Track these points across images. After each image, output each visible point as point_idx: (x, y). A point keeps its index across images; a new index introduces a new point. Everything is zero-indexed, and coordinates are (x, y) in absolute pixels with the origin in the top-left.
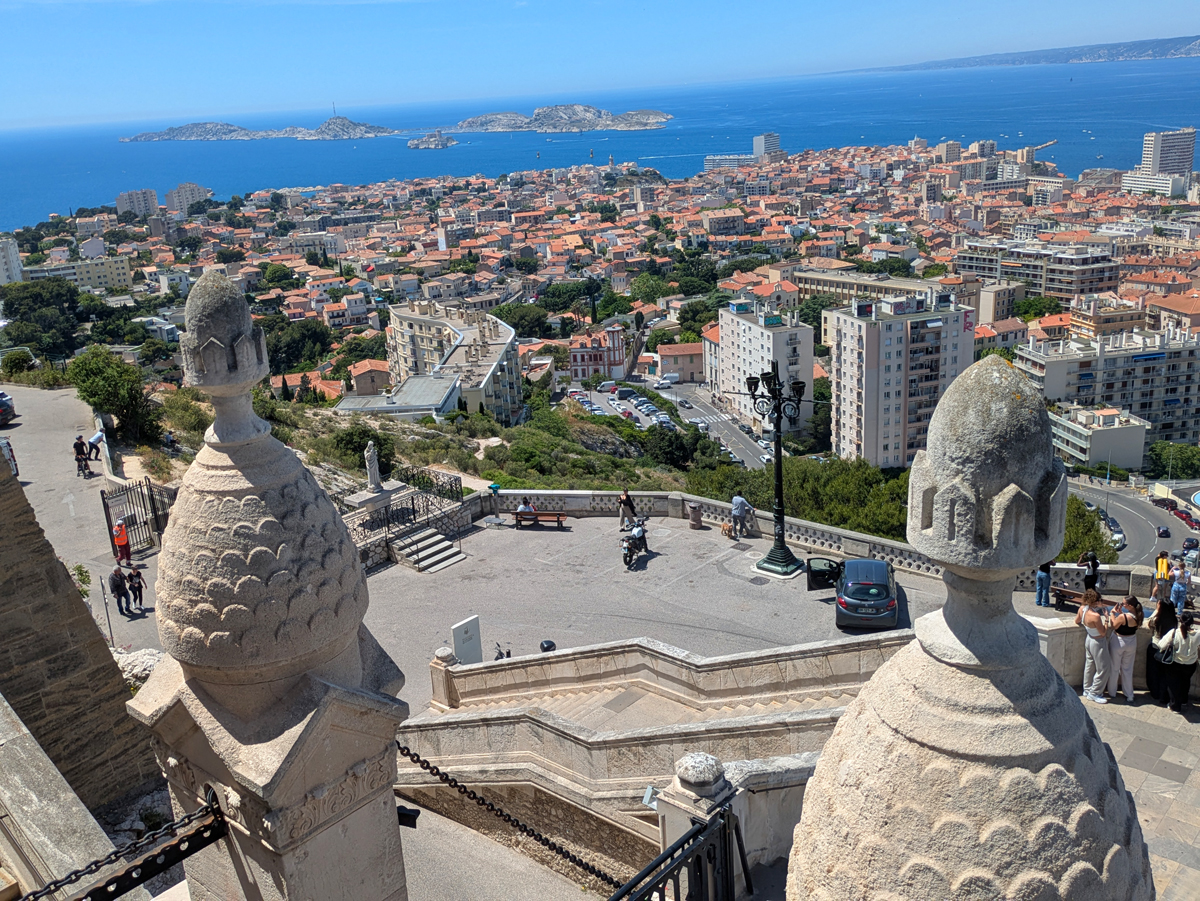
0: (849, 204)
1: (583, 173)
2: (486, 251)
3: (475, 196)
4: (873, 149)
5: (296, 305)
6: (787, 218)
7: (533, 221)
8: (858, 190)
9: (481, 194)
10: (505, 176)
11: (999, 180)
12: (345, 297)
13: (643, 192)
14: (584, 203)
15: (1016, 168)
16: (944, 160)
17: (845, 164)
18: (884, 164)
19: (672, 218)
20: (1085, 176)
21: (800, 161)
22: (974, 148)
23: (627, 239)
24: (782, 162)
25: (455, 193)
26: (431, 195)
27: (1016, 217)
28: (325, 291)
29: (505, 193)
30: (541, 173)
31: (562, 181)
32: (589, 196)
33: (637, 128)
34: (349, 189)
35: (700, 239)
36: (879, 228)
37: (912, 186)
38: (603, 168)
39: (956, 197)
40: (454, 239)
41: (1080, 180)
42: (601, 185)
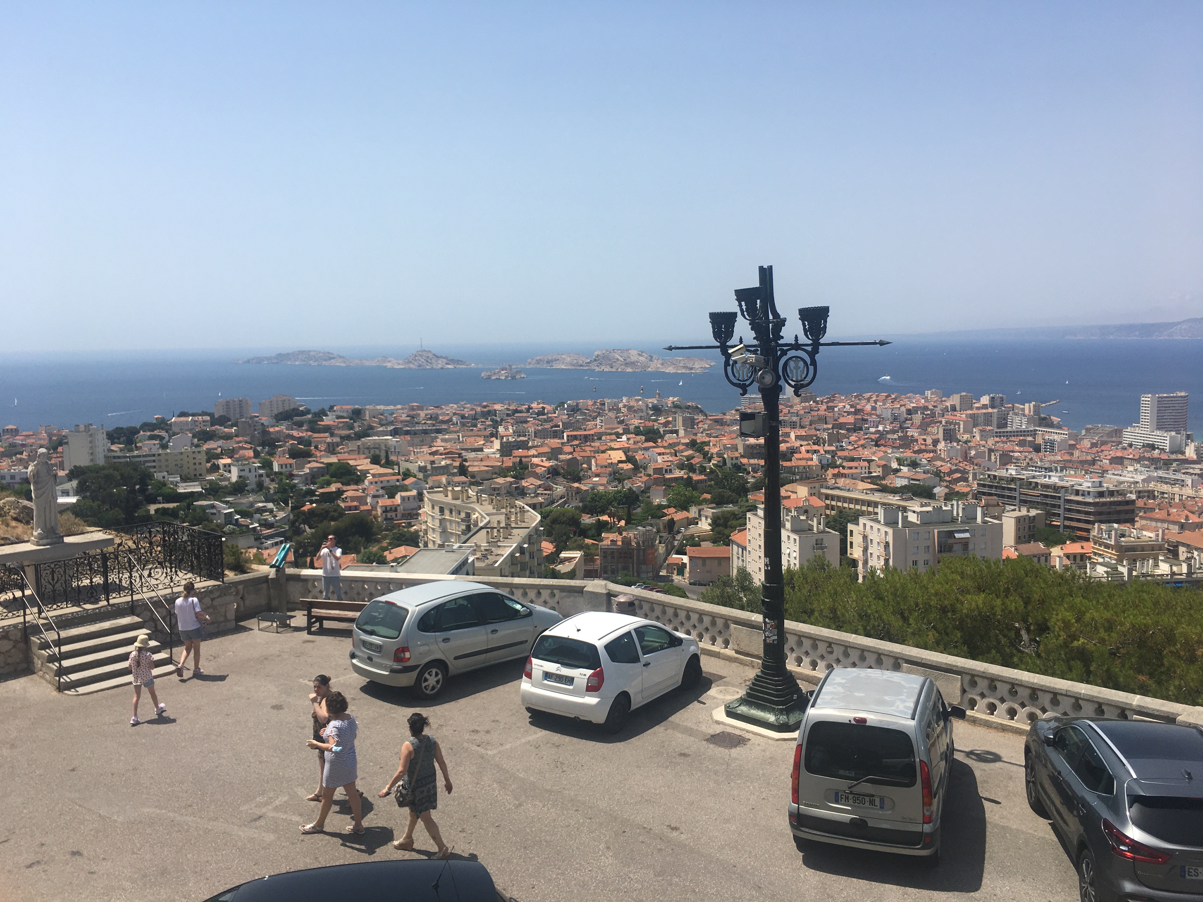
0: (872, 440)
1: (632, 404)
2: (535, 460)
3: (534, 418)
4: (893, 396)
5: (353, 499)
6: (816, 447)
7: (583, 439)
8: (881, 428)
9: (540, 417)
10: (562, 404)
11: (1009, 429)
12: (399, 493)
13: (684, 420)
14: (632, 427)
15: (1025, 420)
16: (958, 408)
17: (868, 407)
18: (903, 409)
19: (709, 442)
20: (1088, 430)
21: (827, 403)
22: (985, 400)
23: (667, 458)
24: (811, 403)
25: (516, 415)
26: (496, 416)
27: (1027, 460)
28: (382, 488)
29: (561, 417)
30: (595, 402)
31: (613, 409)
32: (636, 422)
33: (684, 371)
34: (425, 408)
35: (734, 461)
36: (900, 461)
37: (929, 429)
38: (650, 400)
39: (970, 441)
40: (506, 450)
41: (1083, 433)
42: (648, 414)
